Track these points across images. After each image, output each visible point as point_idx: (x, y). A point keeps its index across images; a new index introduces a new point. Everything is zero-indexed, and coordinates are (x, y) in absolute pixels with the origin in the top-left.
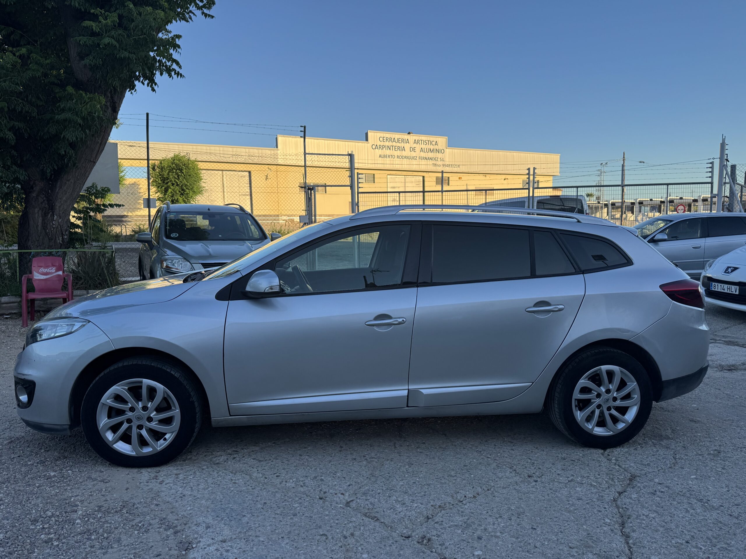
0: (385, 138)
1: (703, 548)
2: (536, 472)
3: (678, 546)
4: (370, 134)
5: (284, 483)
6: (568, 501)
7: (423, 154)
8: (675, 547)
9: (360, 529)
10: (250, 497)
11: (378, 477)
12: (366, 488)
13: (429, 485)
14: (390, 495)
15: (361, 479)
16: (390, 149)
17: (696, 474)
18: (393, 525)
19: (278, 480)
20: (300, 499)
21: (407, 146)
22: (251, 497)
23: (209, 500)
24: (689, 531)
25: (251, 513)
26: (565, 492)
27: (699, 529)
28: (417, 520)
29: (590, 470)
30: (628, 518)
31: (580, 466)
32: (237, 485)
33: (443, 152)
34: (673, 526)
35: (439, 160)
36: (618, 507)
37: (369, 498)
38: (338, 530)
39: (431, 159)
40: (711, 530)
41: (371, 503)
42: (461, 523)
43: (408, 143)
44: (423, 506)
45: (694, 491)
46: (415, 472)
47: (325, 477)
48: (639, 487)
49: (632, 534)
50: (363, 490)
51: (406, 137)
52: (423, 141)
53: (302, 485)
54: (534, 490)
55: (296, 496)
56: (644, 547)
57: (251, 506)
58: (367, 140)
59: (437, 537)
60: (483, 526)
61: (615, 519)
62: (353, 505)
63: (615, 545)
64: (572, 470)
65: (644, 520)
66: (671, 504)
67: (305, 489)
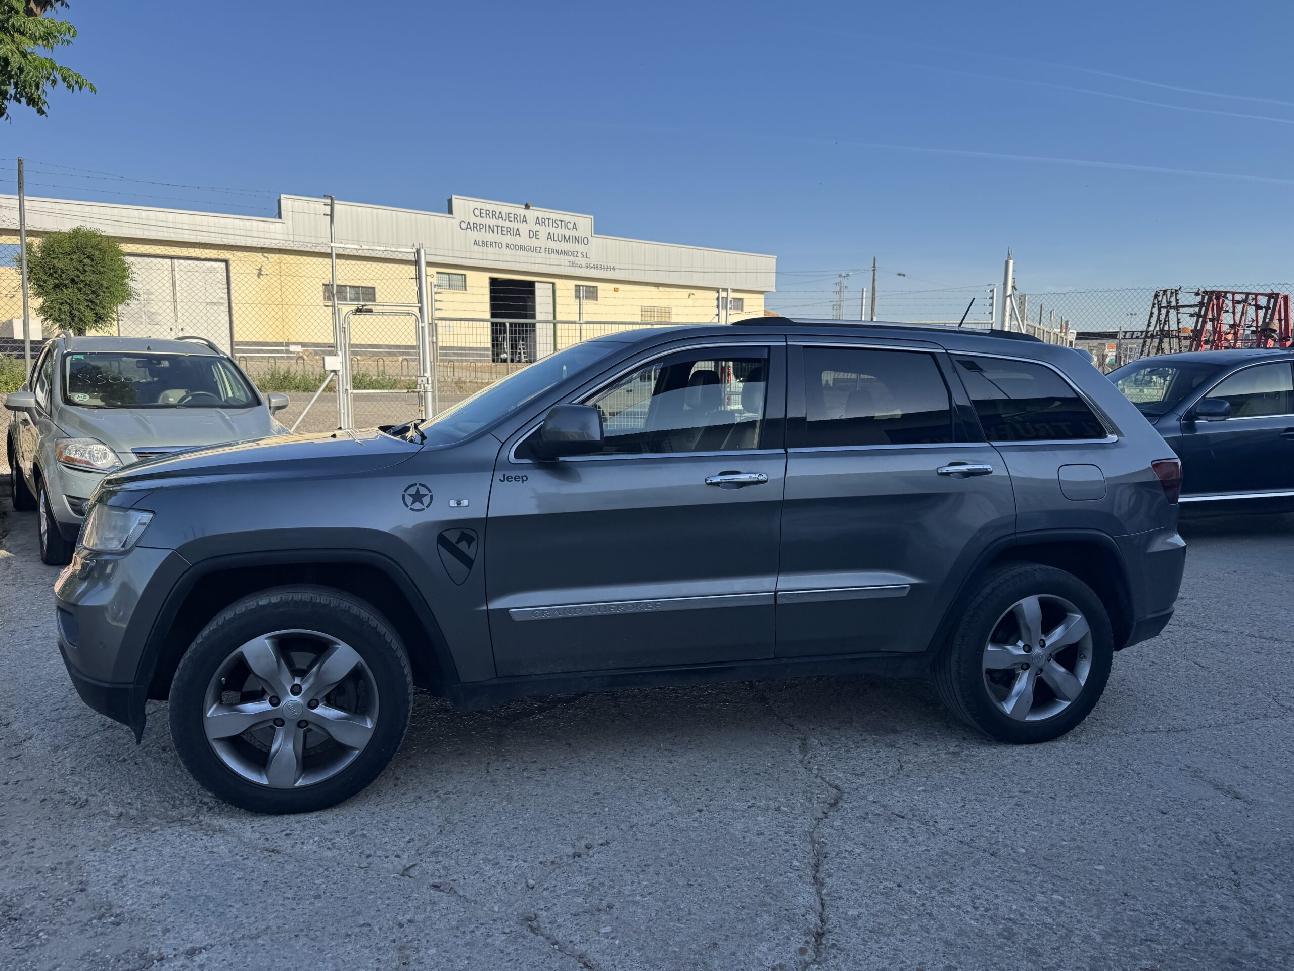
0: (484, 212)
1: (919, 892)
2: (702, 796)
3: (886, 893)
4: (456, 202)
5: (299, 845)
6: (744, 838)
7: (552, 245)
8: (882, 894)
9: (425, 910)
10: (239, 874)
11: (456, 824)
12: (438, 843)
13: (538, 830)
14: (475, 852)
15: (429, 828)
16: (493, 231)
17: (924, 785)
18: (478, 899)
19: (289, 842)
20: (327, 869)
21: (524, 228)
22: (242, 873)
23: (167, 886)
24: (903, 869)
25: (242, 900)
26: (740, 825)
27: (918, 865)
28: (515, 887)
29: (780, 788)
30: (825, 857)
31: (767, 782)
32: (216, 855)
33: (586, 242)
34: (884, 864)
35: (579, 255)
36: (813, 841)
37: (441, 859)
38: (388, 915)
39: (566, 253)
40: (933, 865)
41: (445, 868)
42: (583, 885)
43: (524, 223)
44: (526, 865)
45: (919, 809)
46: (518, 811)
47: (369, 831)
48: (845, 809)
49: (827, 880)
50: (431, 847)
51: (521, 211)
52: (551, 221)
53: (330, 846)
54: (696, 825)
55: (320, 865)
56: (840, 898)
57: (241, 889)
58: (450, 211)
59: (546, 911)
60: (617, 887)
61: (806, 861)
62: (415, 872)
63: (800, 899)
64: (753, 789)
65: (845, 858)
66: (885, 831)
67: (335, 852)
